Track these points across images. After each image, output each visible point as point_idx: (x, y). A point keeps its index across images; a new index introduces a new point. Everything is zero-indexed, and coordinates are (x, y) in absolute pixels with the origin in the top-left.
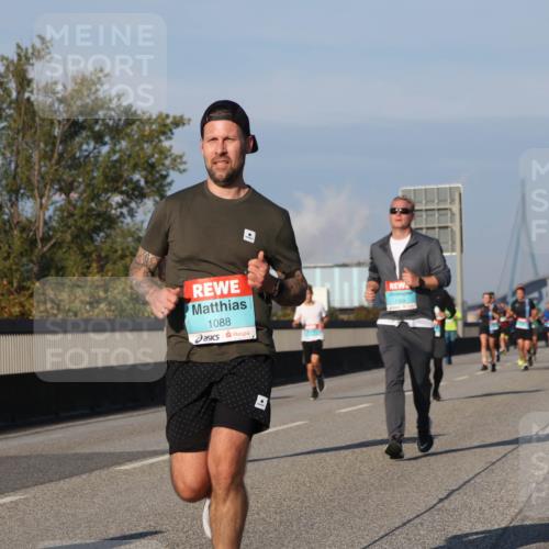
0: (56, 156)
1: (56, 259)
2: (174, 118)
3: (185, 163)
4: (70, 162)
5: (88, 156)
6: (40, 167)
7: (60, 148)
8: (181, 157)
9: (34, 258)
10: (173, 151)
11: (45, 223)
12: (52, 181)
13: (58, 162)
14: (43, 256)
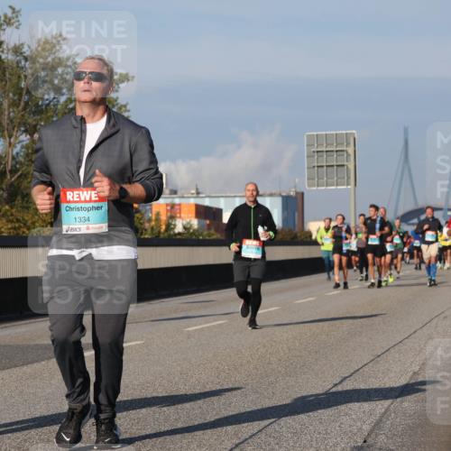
0: (22, 104)
1: (22, 187)
2: (121, 74)
3: (129, 111)
4: (33, 110)
5: (48, 104)
6: (9, 114)
7: (25, 98)
8: (125, 106)
9: (4, 187)
10: (119, 101)
11: (13, 158)
12: (19, 123)
13: (24, 109)
14: (12, 185)
